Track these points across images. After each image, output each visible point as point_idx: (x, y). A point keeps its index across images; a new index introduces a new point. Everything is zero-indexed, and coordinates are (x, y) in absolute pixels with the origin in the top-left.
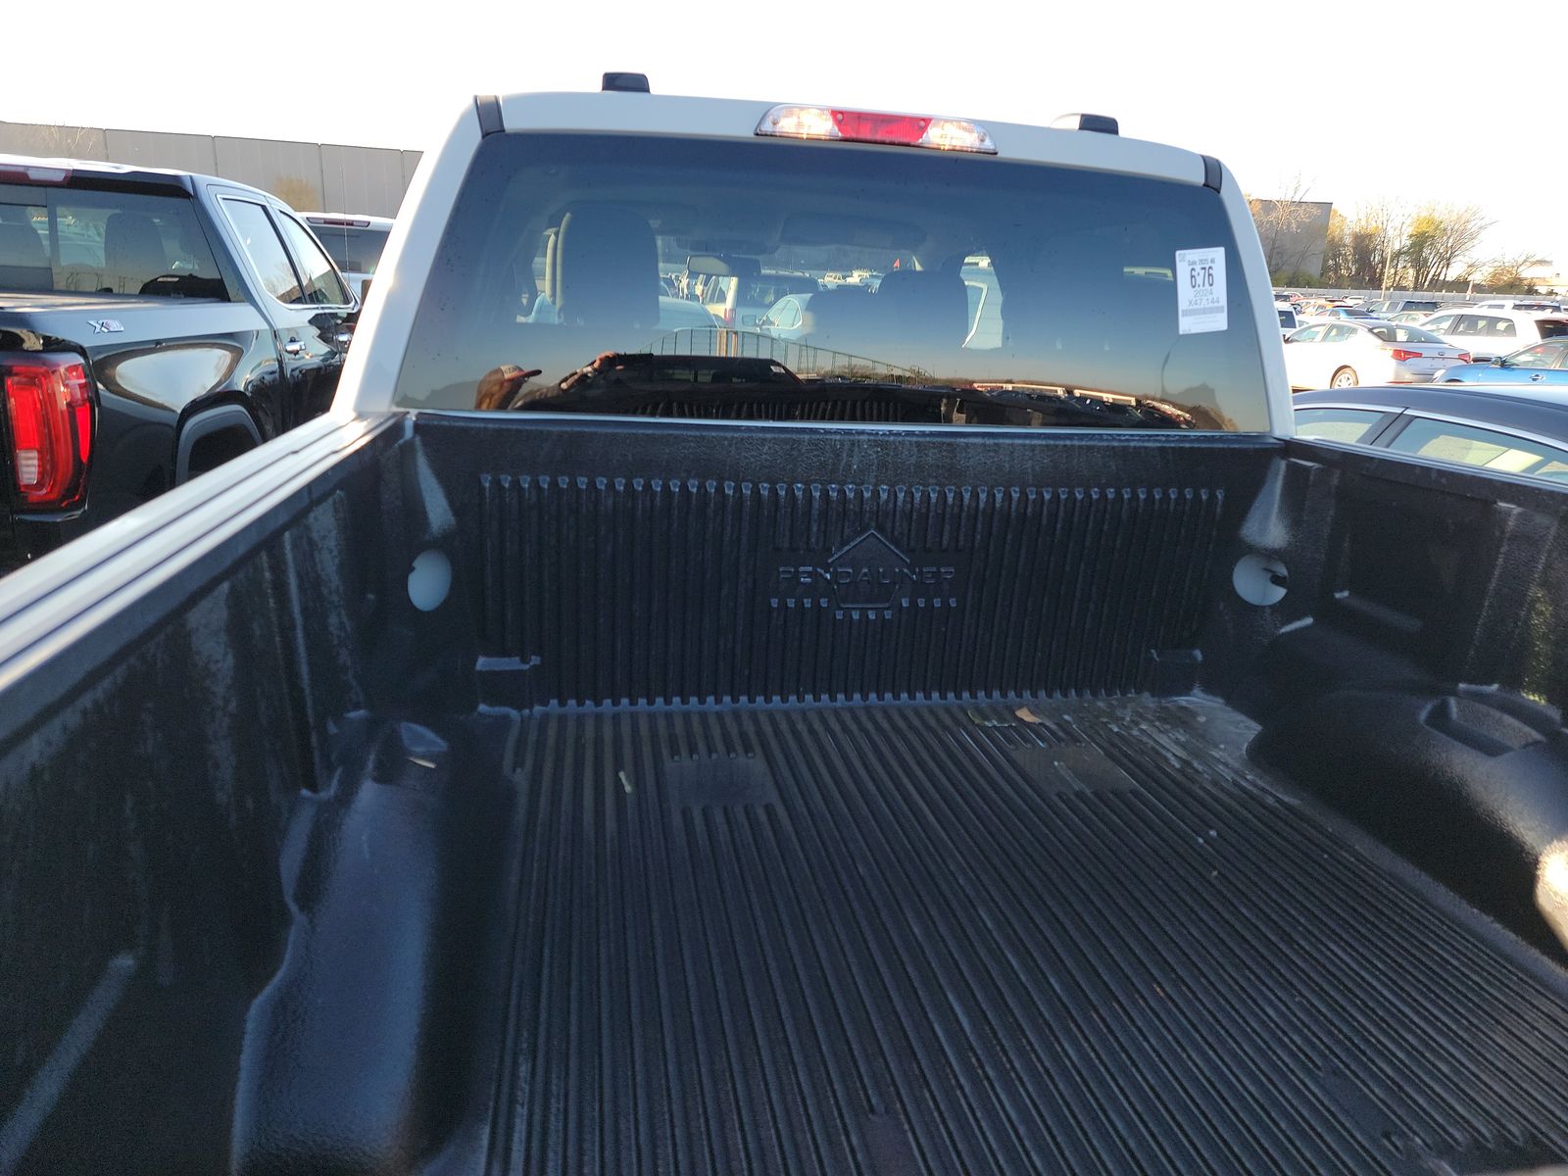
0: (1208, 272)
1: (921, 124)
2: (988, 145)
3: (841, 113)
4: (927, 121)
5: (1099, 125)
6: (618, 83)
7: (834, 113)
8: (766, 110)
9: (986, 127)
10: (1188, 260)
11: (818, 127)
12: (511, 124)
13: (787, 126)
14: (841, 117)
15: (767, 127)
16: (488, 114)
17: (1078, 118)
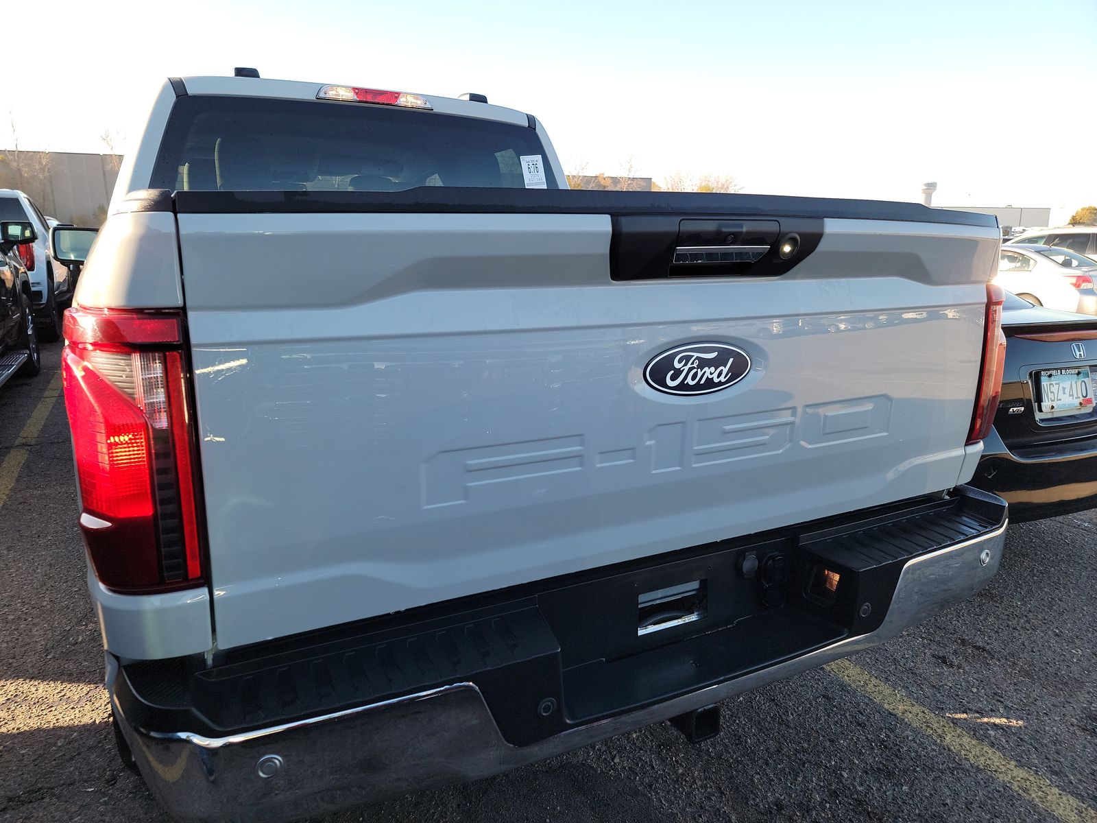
0: (535, 165)
1: (396, 95)
2: (428, 106)
3: (357, 89)
4: (399, 94)
5: (479, 99)
6: (243, 73)
7: (354, 89)
8: (321, 87)
9: (426, 97)
10: (526, 160)
11: (346, 95)
12: (191, 91)
13: (331, 94)
14: (357, 91)
15: (322, 95)
16: (178, 86)
17: (468, 96)
